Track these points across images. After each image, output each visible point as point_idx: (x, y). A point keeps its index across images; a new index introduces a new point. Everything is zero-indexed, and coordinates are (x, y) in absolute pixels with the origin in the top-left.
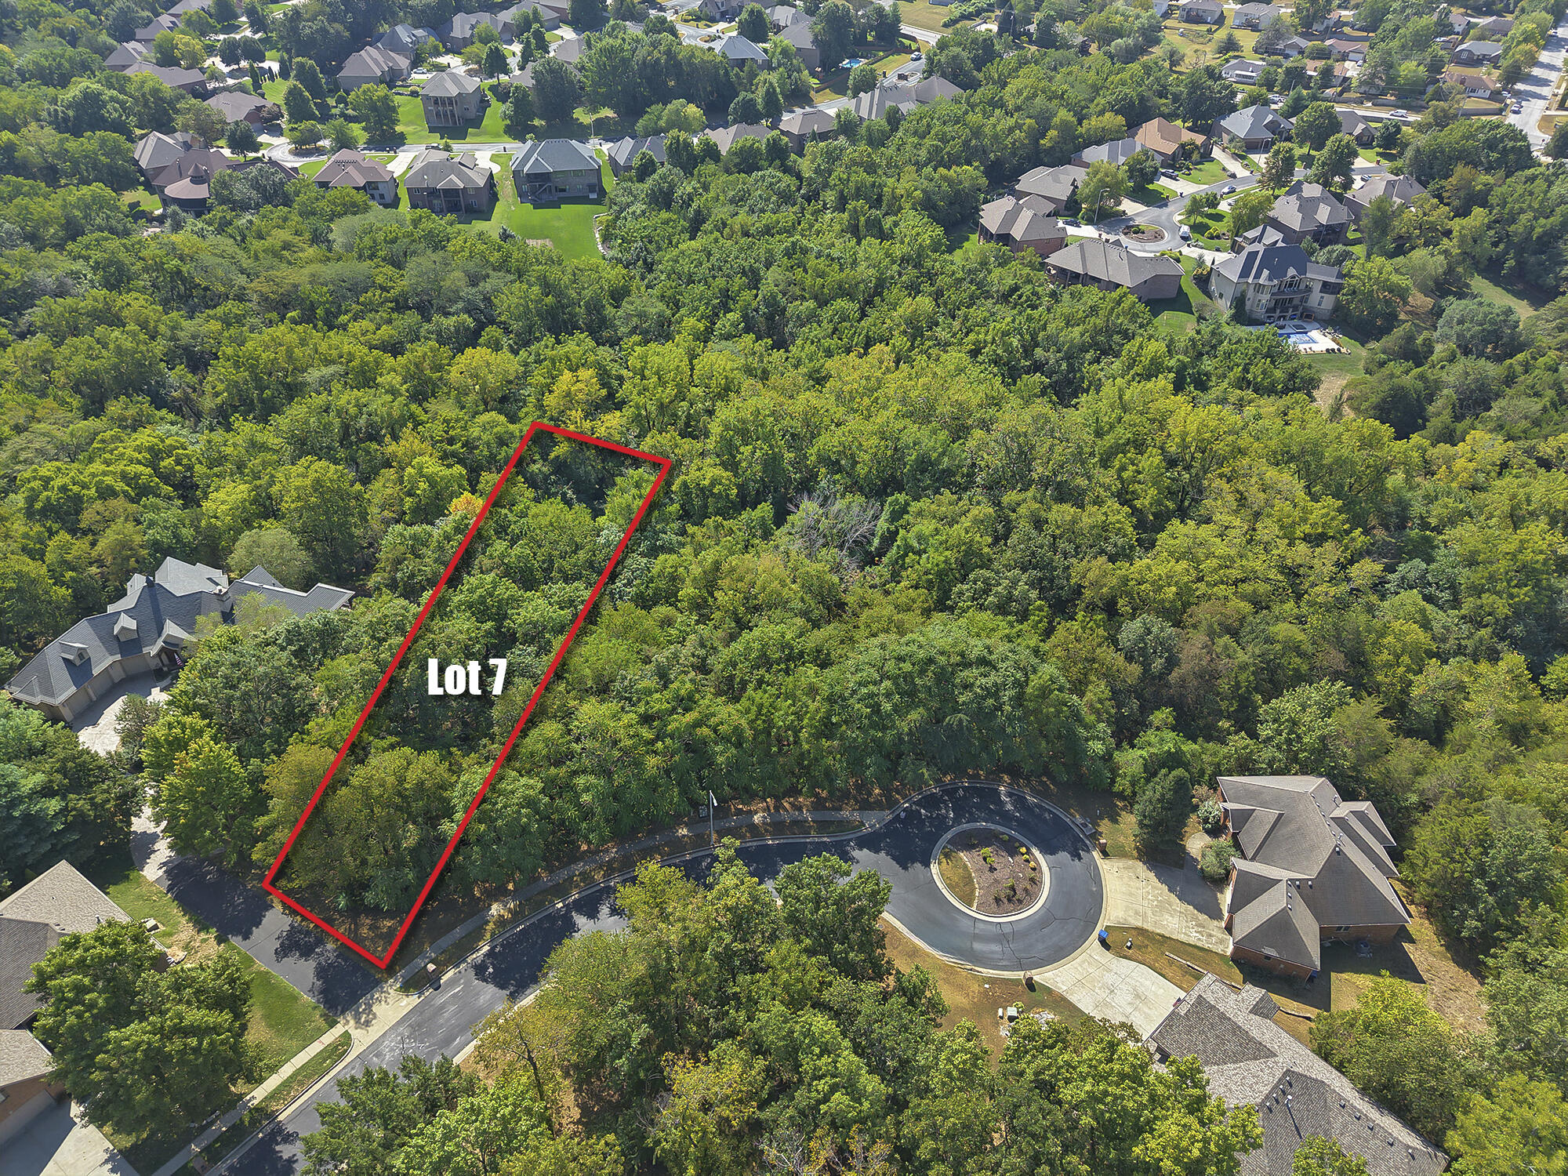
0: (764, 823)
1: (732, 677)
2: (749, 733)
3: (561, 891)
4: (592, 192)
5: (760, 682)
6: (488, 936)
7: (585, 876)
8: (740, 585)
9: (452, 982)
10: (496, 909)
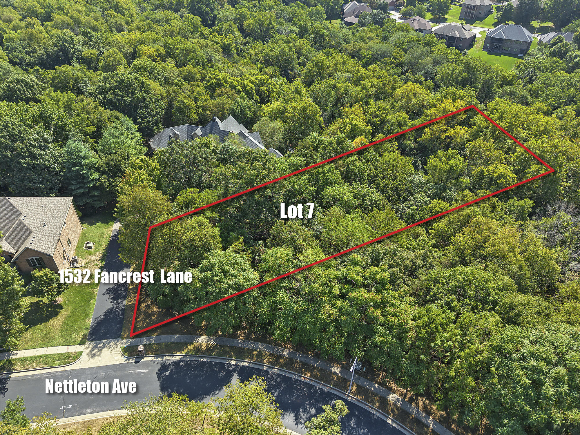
0: (395, 404)
1: (429, 289)
2: (411, 334)
3: (241, 354)
4: (521, 53)
5: (448, 304)
6: (185, 351)
7: (260, 355)
8: (477, 236)
9: (147, 364)
10: (203, 340)
